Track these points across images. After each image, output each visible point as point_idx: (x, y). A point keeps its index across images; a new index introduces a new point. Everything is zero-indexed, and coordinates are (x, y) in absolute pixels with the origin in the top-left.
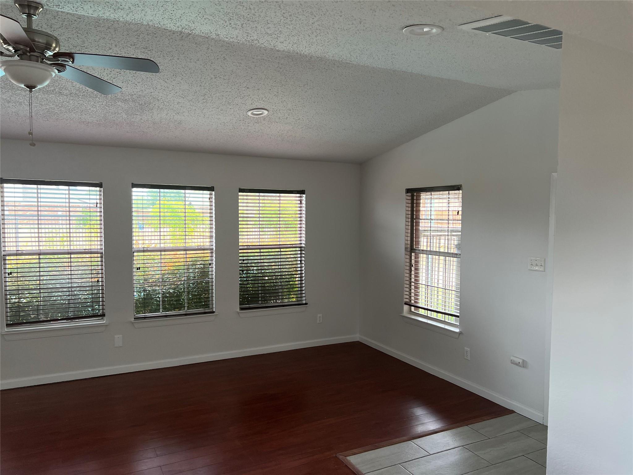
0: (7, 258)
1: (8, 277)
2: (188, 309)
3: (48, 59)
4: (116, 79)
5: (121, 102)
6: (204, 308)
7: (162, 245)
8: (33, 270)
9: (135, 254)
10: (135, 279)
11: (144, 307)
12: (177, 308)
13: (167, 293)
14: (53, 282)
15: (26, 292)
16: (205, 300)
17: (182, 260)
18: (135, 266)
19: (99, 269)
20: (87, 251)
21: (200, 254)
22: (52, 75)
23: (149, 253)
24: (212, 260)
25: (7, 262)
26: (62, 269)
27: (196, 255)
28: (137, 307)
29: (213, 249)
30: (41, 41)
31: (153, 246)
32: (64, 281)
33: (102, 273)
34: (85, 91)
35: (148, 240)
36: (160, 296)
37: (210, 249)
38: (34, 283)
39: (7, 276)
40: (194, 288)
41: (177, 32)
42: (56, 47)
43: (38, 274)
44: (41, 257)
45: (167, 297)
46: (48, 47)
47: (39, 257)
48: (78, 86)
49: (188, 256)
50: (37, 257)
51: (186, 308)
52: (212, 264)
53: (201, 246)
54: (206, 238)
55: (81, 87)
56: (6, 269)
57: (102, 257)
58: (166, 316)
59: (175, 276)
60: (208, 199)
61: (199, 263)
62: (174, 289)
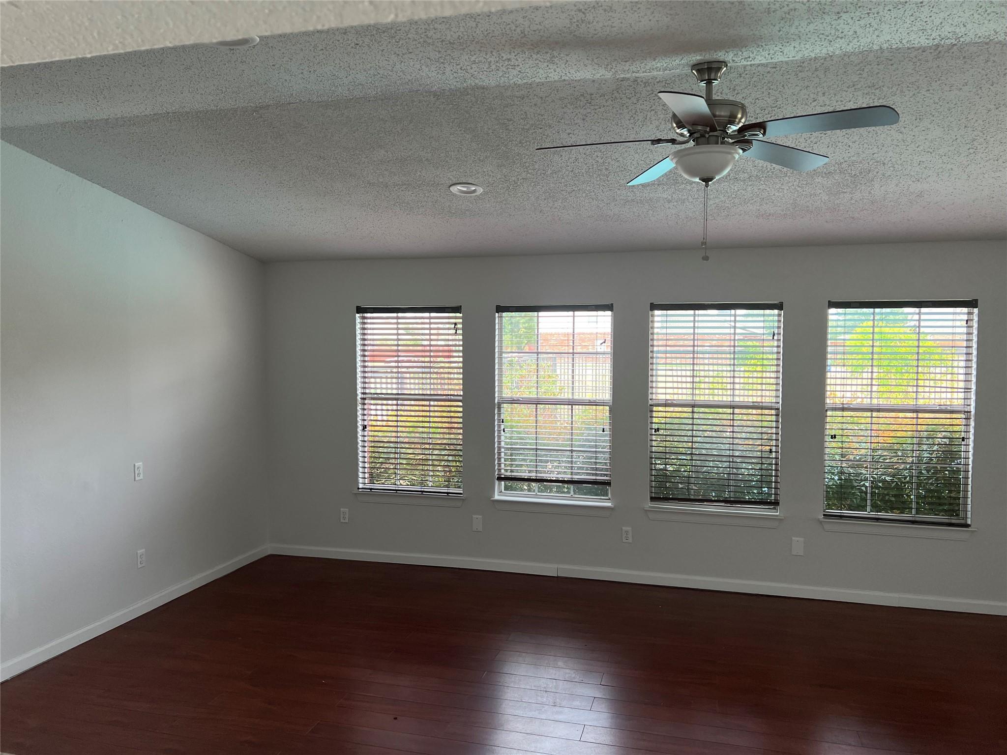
0: (655, 409)
1: (655, 435)
2: (917, 513)
3: (731, 137)
4: (818, 143)
5: (822, 176)
6: (948, 516)
7: (875, 401)
8: (683, 427)
9: (829, 413)
10: (827, 452)
11: (840, 499)
12: (898, 509)
13: (880, 482)
14: (708, 446)
15: (673, 457)
16: (952, 502)
17: (909, 428)
18: (827, 432)
19: (773, 433)
20: (756, 404)
21: (943, 419)
22: (735, 158)
23: (852, 413)
24: (967, 432)
25: (654, 414)
26: (721, 428)
27: (936, 421)
28: (828, 498)
29: (970, 412)
30: (723, 114)
31: (859, 400)
32: (723, 447)
33: (777, 440)
34: (771, 169)
35: (851, 391)
36: (867, 484)
37: (965, 412)
38: (685, 445)
39: (654, 433)
40: (929, 478)
41: (931, 48)
42: (741, 118)
43: (690, 433)
44: (696, 410)
45: (878, 487)
46: (732, 120)
47: (693, 410)
48: (760, 165)
49: (920, 421)
50: (690, 409)
51: (914, 511)
52: (966, 438)
53: (946, 405)
54: (958, 392)
55: (765, 166)
56: (652, 423)
57: (777, 415)
58: (877, 519)
59: (895, 454)
60: (965, 322)
61: (939, 435)
62: (893, 476)
